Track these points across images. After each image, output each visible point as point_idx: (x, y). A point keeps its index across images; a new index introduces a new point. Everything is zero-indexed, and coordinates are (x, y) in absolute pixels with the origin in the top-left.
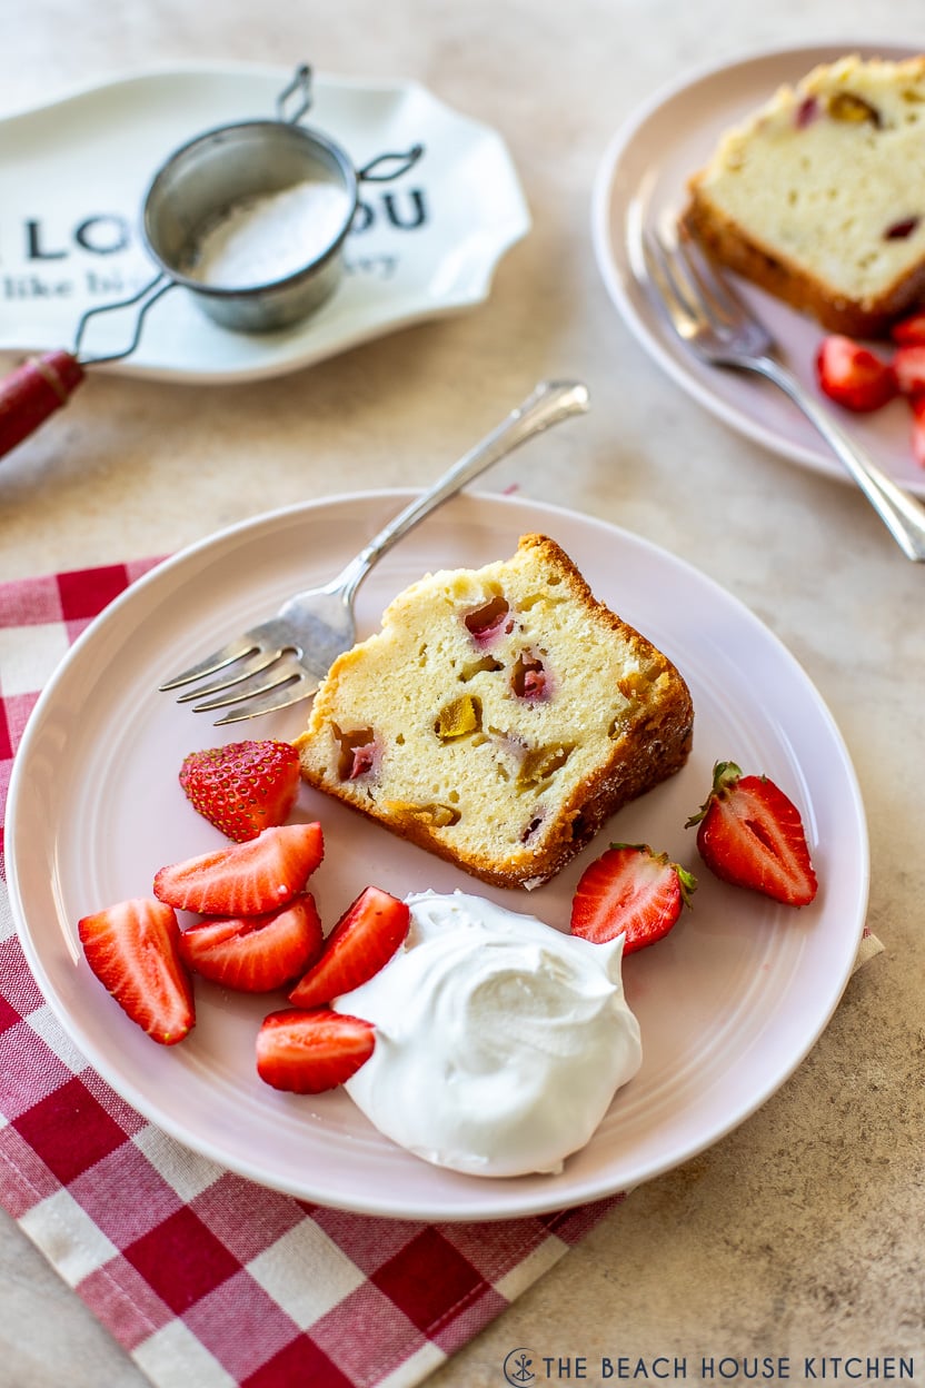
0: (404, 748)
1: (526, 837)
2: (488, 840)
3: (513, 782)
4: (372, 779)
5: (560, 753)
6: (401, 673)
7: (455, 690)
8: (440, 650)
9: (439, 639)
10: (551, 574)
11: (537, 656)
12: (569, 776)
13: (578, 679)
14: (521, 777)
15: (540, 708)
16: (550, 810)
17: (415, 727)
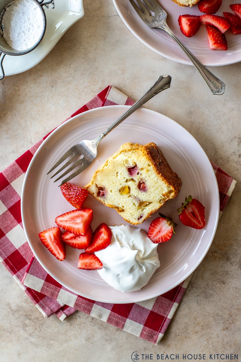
0: (112, 194)
1: (139, 219)
2: (130, 218)
3: (136, 207)
4: (105, 198)
5: (148, 204)
6: (112, 177)
7: (124, 184)
8: (121, 174)
9: (121, 172)
10: (149, 164)
11: (144, 181)
12: (149, 209)
13: (153, 189)
14: (138, 206)
15: (144, 193)
16: (144, 215)
17: (115, 190)
